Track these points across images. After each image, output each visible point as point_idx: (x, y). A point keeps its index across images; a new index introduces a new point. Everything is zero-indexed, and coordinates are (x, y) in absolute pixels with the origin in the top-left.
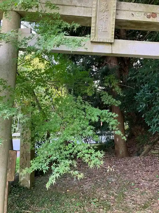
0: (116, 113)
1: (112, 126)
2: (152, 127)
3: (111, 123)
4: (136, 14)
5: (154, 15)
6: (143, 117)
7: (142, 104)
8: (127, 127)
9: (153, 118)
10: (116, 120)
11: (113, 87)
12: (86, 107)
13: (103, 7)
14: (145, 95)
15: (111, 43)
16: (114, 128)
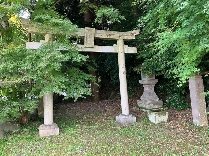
0: (95, 76)
1: (94, 81)
2: (113, 80)
3: (93, 80)
4: (102, 35)
5: (110, 35)
6: (108, 74)
7: (108, 67)
8: (99, 81)
9: (114, 75)
10: (95, 79)
11: (93, 62)
12: (82, 73)
13: (89, 33)
14: (109, 62)
15: (93, 48)
16: (94, 82)
